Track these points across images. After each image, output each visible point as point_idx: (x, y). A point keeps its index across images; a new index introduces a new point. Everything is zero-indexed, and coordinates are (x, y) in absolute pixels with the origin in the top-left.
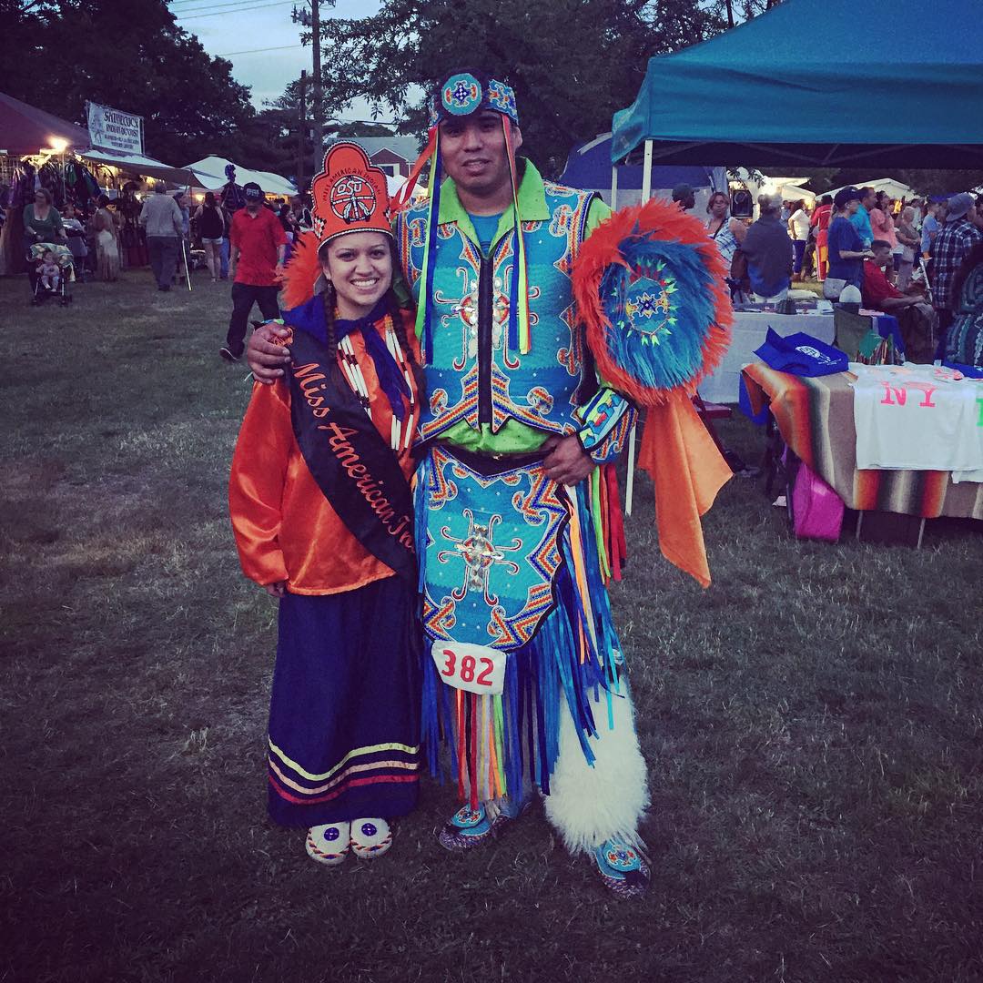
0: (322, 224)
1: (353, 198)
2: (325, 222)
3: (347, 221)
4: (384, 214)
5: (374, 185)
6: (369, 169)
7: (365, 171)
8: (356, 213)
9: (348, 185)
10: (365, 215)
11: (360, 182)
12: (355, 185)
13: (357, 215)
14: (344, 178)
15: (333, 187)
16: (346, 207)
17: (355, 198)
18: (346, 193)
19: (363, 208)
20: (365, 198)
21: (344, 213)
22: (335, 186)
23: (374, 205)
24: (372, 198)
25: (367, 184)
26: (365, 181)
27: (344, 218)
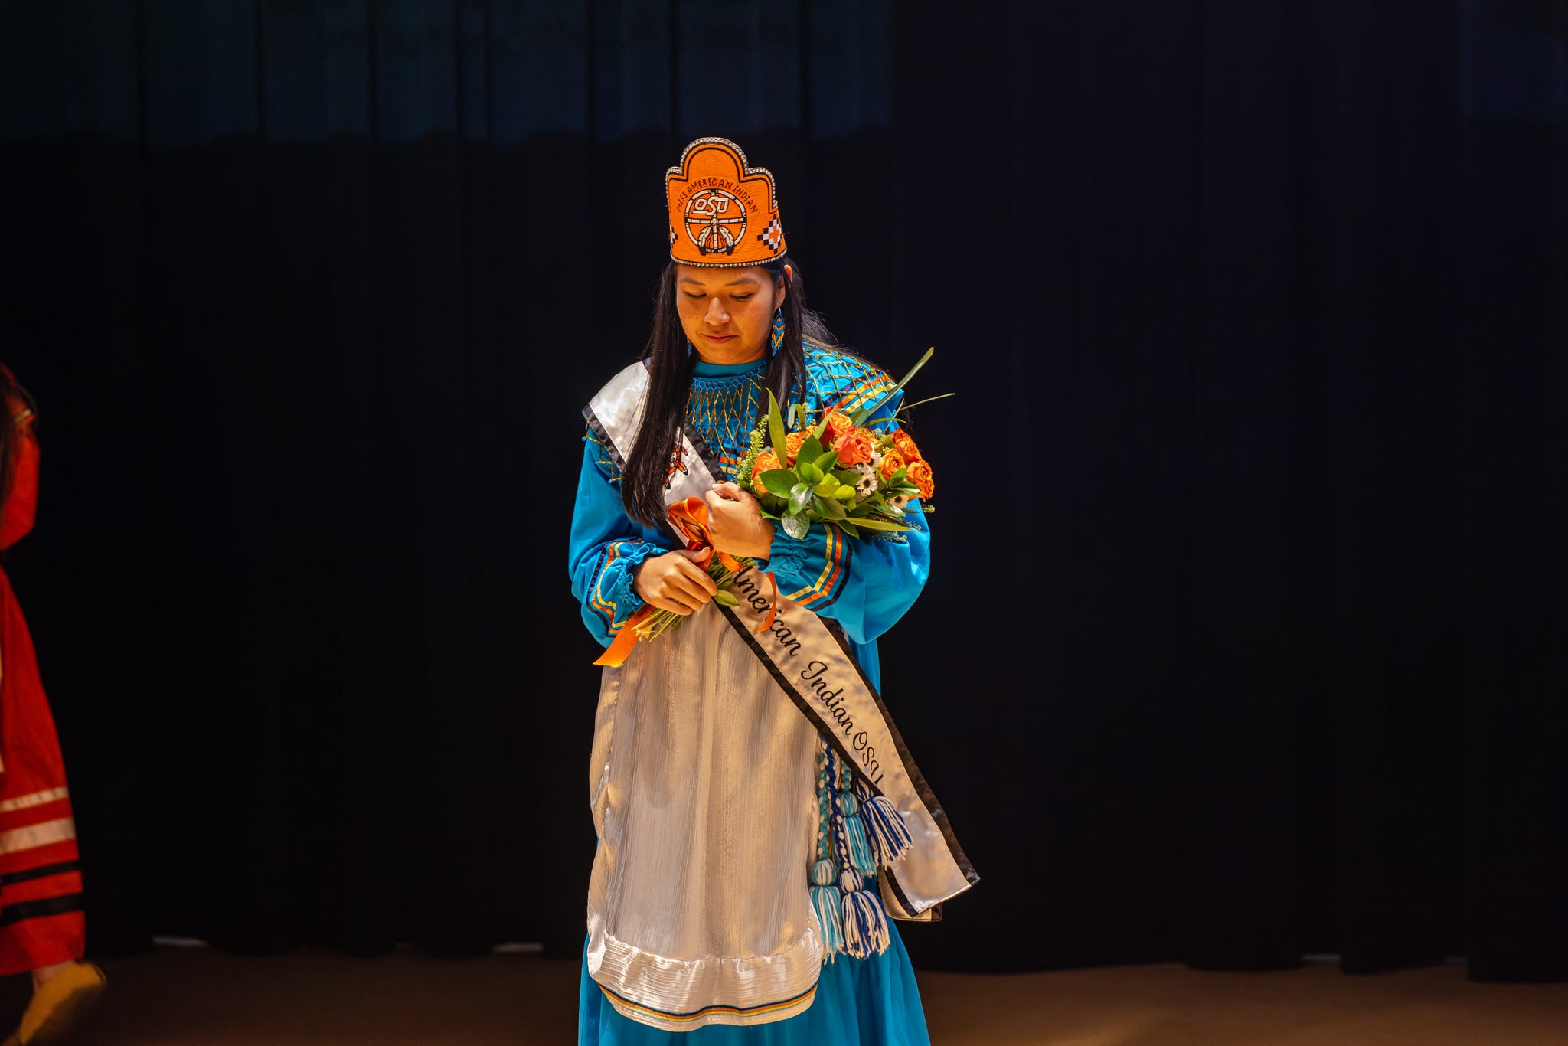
0: (675, 236)
1: (714, 221)
3: (703, 251)
4: (760, 238)
5: (747, 201)
6: (742, 179)
7: (735, 182)
8: (716, 242)
9: (709, 203)
10: (727, 246)
11: (727, 199)
12: (720, 203)
13: (716, 245)
14: (706, 192)
15: (691, 199)
16: (704, 231)
17: (717, 222)
18: (705, 212)
19: (725, 236)
20: (731, 221)
21: (700, 239)
22: (694, 198)
23: (743, 229)
24: (741, 220)
25: (737, 201)
26: (733, 198)
27: (698, 246)
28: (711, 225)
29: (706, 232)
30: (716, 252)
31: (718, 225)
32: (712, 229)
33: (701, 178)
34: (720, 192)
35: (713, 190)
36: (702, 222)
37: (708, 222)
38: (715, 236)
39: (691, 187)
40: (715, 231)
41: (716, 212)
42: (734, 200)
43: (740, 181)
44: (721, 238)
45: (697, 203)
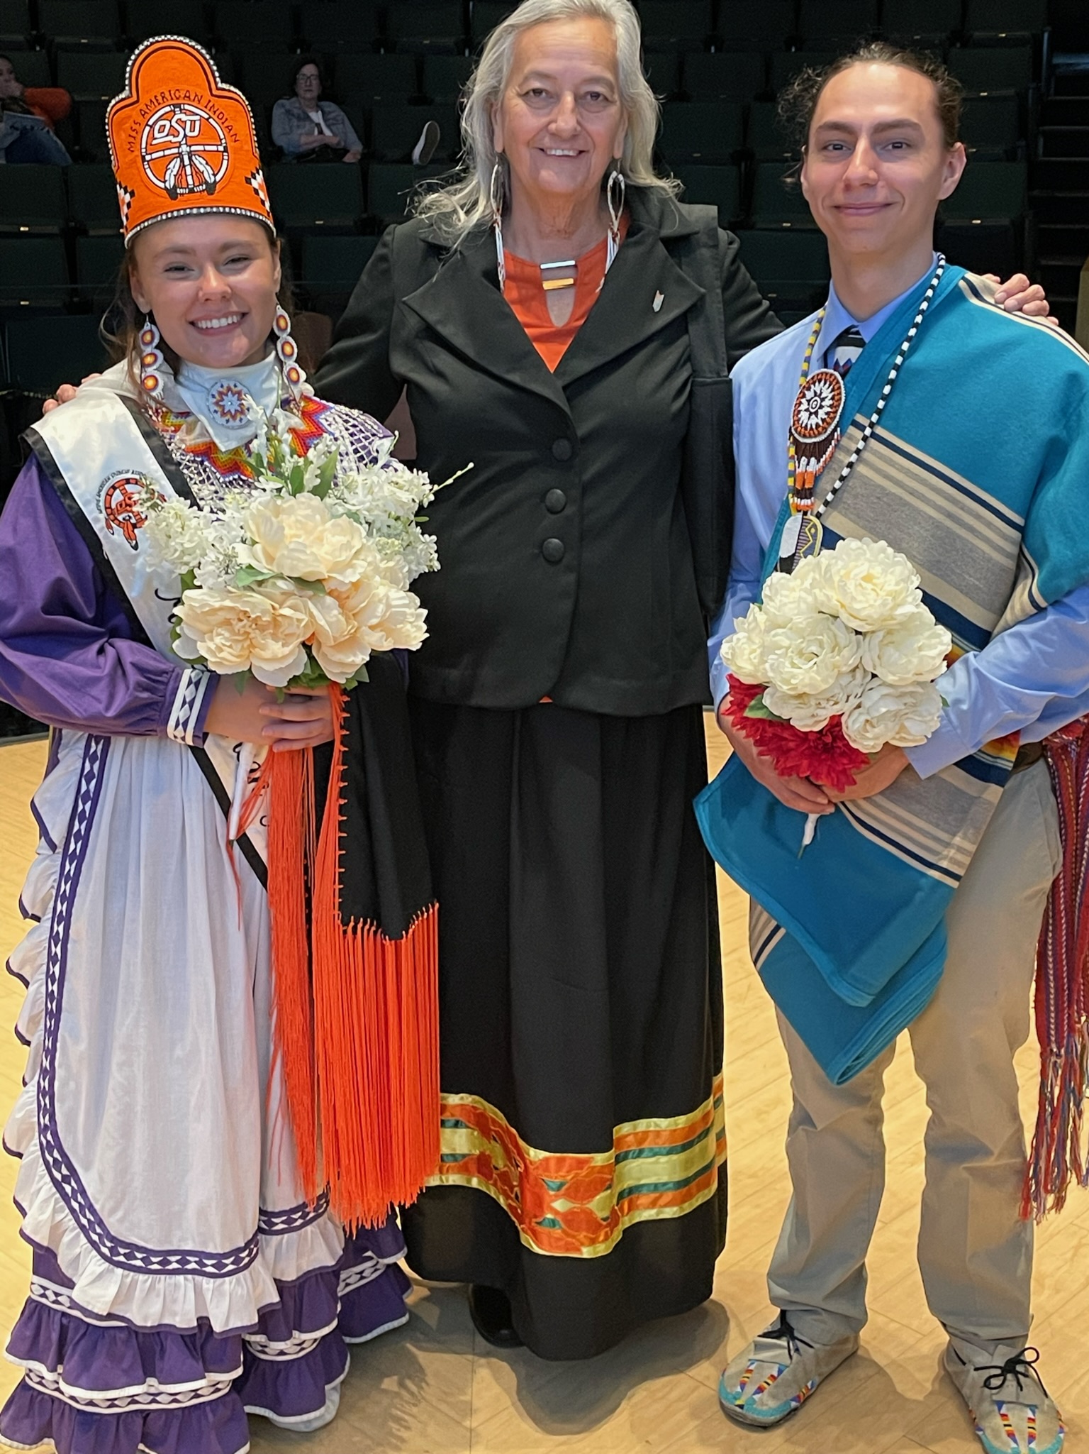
0: (127, 198)
1: (184, 148)
2: (132, 194)
3: (172, 193)
4: (248, 181)
5: (226, 124)
6: (215, 92)
7: (207, 96)
8: (190, 179)
9: (174, 123)
10: (206, 182)
11: (198, 117)
12: (188, 123)
13: (190, 182)
14: (168, 109)
15: (147, 125)
16: (171, 166)
17: (188, 149)
18: (170, 138)
19: (202, 168)
20: (208, 148)
21: (167, 178)
22: (151, 123)
23: (225, 163)
24: (221, 148)
25: (211, 120)
26: (206, 116)
27: (166, 188)
28: (180, 155)
29: (175, 164)
30: (191, 191)
31: (190, 154)
32: (182, 161)
33: (157, 92)
34: (187, 107)
35: (178, 106)
36: (167, 152)
37: (175, 151)
38: (188, 169)
39: (144, 108)
40: (187, 162)
41: (185, 136)
42: (207, 119)
43: (212, 95)
44: (197, 173)
45: (157, 127)
